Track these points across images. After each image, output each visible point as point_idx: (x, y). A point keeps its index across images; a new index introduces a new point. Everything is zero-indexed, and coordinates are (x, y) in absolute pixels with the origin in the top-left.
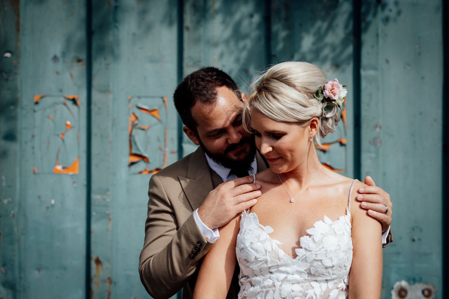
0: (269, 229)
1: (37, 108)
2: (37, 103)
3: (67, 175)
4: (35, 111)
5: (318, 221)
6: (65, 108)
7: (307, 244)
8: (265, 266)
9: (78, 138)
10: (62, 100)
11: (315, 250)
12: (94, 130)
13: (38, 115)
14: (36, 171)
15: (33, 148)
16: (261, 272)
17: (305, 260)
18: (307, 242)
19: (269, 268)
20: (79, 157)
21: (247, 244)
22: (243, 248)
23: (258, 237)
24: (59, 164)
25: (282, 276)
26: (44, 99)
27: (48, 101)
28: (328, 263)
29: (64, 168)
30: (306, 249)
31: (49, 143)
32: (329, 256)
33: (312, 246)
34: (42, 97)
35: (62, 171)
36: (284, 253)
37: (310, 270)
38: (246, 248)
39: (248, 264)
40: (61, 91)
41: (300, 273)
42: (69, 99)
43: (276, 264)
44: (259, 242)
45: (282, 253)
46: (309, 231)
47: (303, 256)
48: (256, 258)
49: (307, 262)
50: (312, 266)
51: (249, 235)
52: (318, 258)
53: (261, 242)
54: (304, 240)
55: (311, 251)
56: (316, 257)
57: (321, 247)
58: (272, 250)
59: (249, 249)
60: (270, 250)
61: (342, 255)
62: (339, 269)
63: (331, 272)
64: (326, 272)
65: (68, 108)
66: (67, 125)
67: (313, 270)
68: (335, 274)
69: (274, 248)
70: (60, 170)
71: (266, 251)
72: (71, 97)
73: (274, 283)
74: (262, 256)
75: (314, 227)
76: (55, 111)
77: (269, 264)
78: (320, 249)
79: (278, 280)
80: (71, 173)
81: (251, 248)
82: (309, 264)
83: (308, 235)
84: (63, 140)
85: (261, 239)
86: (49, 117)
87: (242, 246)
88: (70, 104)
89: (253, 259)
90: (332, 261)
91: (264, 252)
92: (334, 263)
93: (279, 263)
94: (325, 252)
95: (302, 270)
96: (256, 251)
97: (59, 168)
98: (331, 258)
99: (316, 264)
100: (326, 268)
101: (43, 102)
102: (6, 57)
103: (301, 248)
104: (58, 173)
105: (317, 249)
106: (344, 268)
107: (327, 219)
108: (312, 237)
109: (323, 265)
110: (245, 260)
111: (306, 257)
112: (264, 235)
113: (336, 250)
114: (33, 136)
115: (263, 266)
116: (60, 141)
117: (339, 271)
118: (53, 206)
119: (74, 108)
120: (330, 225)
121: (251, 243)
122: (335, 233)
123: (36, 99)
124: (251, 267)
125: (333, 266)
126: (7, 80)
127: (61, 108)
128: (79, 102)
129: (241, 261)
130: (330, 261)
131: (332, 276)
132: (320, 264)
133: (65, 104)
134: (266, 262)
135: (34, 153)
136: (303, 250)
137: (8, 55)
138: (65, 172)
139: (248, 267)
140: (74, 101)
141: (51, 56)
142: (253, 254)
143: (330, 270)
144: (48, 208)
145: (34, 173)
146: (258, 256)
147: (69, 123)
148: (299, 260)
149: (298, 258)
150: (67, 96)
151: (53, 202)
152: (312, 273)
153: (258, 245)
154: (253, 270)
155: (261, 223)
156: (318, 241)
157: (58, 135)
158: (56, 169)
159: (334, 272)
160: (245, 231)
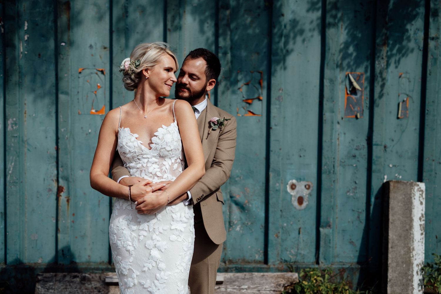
0: (136, 135)
1: (80, 75)
2: (80, 73)
3: (98, 115)
4: (79, 78)
5: (159, 128)
6: (97, 76)
7: (156, 141)
8: (135, 155)
9: (105, 94)
10: (95, 71)
11: (161, 143)
12: (114, 89)
13: (81, 80)
14: (80, 113)
15: (78, 99)
16: (133, 158)
17: (156, 149)
18: (155, 140)
19: (138, 156)
20: (105, 105)
21: (124, 144)
22: (122, 147)
23: (130, 140)
24: (93, 109)
25: (146, 160)
26: (84, 70)
27: (87, 72)
28: (168, 148)
29: (96, 111)
30: (155, 144)
31: (87, 96)
32: (169, 145)
33: (158, 141)
34: (83, 69)
35: (96, 113)
36: (144, 147)
37: (160, 154)
38: (124, 146)
39: (125, 155)
40: (94, 66)
41: (155, 157)
42: (99, 71)
43: (141, 153)
44: (131, 142)
45: (143, 147)
46: (155, 134)
47: (155, 148)
48: (129, 151)
49: (157, 150)
50: (161, 152)
51: (125, 139)
52: (163, 147)
53: (132, 142)
54: (154, 139)
55: (159, 144)
56: (162, 147)
57: (163, 141)
58: (138, 146)
59: (126, 146)
60: (137, 146)
61: (175, 143)
62: (175, 151)
63: (171, 153)
64: (168, 154)
65: (99, 76)
66: (98, 86)
67: (161, 154)
68: (173, 154)
69: (139, 145)
70: (94, 113)
71: (135, 147)
72: (100, 70)
73: (142, 165)
74: (133, 149)
75: (158, 131)
76: (91, 78)
77: (137, 153)
78: (163, 142)
79: (144, 163)
80: (100, 114)
81: (127, 146)
82: (159, 151)
83: (155, 136)
84: (96, 95)
85: (132, 141)
86: (87, 81)
87: (121, 145)
88: (99, 73)
89: (127, 151)
90: (171, 147)
91: (134, 147)
92: (172, 148)
93: (143, 153)
94: (166, 143)
95: (156, 155)
96: (130, 147)
97: (94, 111)
98: (170, 146)
99: (162, 150)
100: (168, 151)
101: (84, 72)
102: (62, 45)
103: (153, 143)
104: (93, 114)
105: (162, 142)
106: (178, 150)
107: (163, 126)
108: (158, 136)
109: (166, 150)
110: (123, 153)
111: (156, 148)
112: (133, 139)
113: (171, 141)
114: (78, 92)
115: (134, 155)
116: (94, 95)
117: (175, 152)
118: (90, 133)
119: (102, 76)
120: (166, 129)
121: (126, 143)
122: (170, 132)
123: (79, 70)
124: (127, 156)
125: (172, 150)
126: (63, 59)
127: (94, 75)
128: (105, 73)
129: (121, 154)
130: (169, 147)
131: (172, 155)
132: (164, 150)
133: (97, 74)
134: (135, 152)
135: (78, 102)
136: (154, 144)
137: (63, 44)
138: (97, 113)
139: (126, 156)
140: (102, 72)
141: (89, 45)
142: (127, 149)
143: (170, 152)
144: (87, 134)
145: (79, 114)
146: (130, 150)
147: (99, 85)
148: (153, 150)
149: (152, 149)
150: (98, 69)
151: (90, 131)
152: (161, 155)
153: (130, 144)
154: (129, 158)
155: (131, 132)
156: (162, 138)
157: (93, 92)
158: (92, 112)
159: (173, 153)
160: (123, 137)
